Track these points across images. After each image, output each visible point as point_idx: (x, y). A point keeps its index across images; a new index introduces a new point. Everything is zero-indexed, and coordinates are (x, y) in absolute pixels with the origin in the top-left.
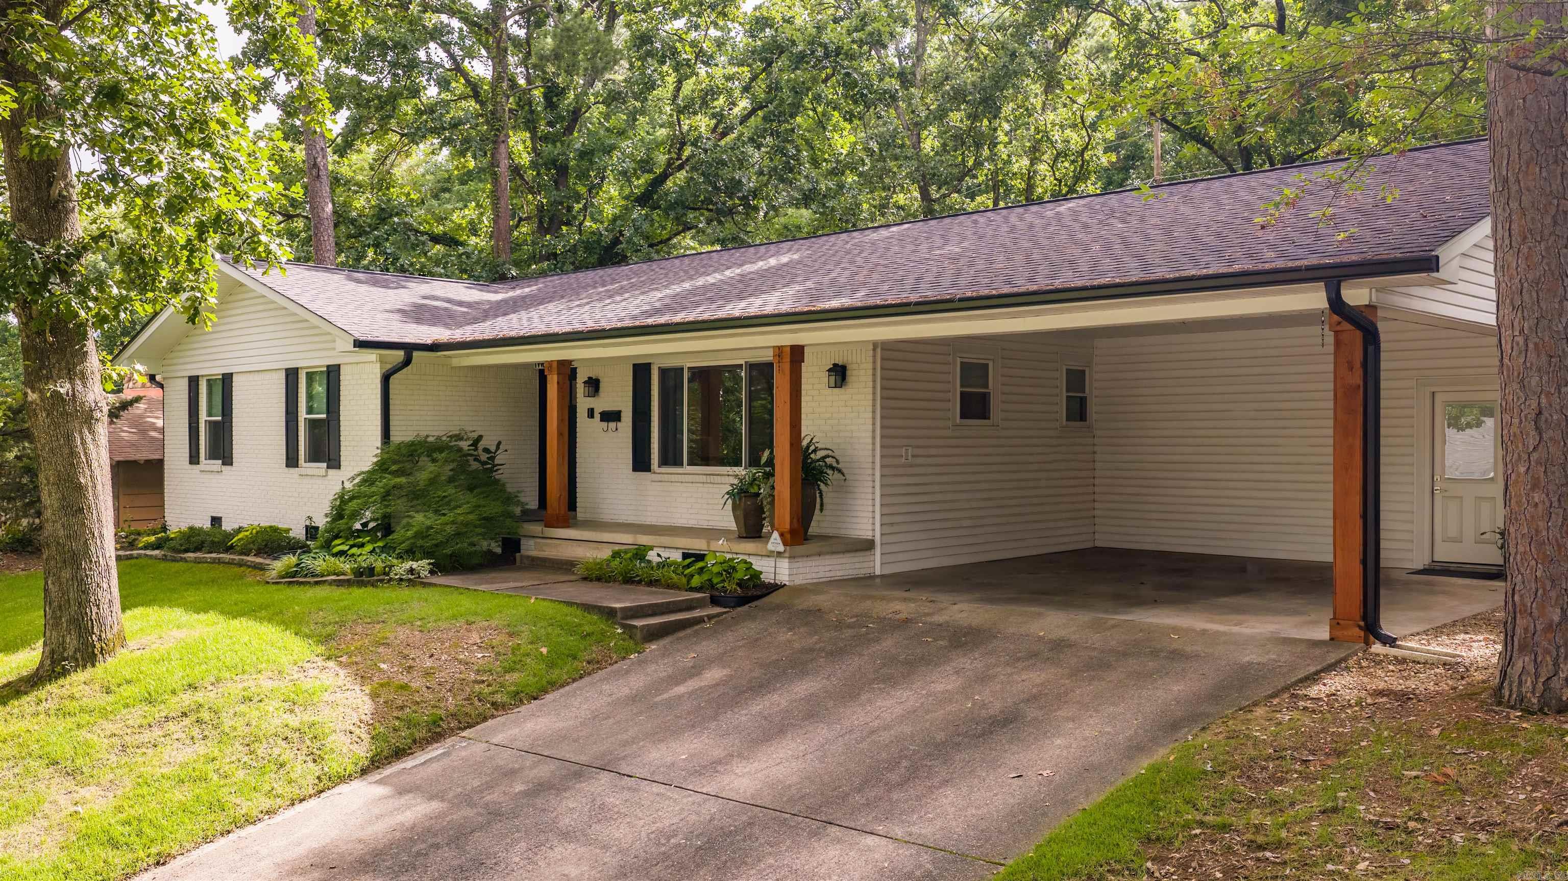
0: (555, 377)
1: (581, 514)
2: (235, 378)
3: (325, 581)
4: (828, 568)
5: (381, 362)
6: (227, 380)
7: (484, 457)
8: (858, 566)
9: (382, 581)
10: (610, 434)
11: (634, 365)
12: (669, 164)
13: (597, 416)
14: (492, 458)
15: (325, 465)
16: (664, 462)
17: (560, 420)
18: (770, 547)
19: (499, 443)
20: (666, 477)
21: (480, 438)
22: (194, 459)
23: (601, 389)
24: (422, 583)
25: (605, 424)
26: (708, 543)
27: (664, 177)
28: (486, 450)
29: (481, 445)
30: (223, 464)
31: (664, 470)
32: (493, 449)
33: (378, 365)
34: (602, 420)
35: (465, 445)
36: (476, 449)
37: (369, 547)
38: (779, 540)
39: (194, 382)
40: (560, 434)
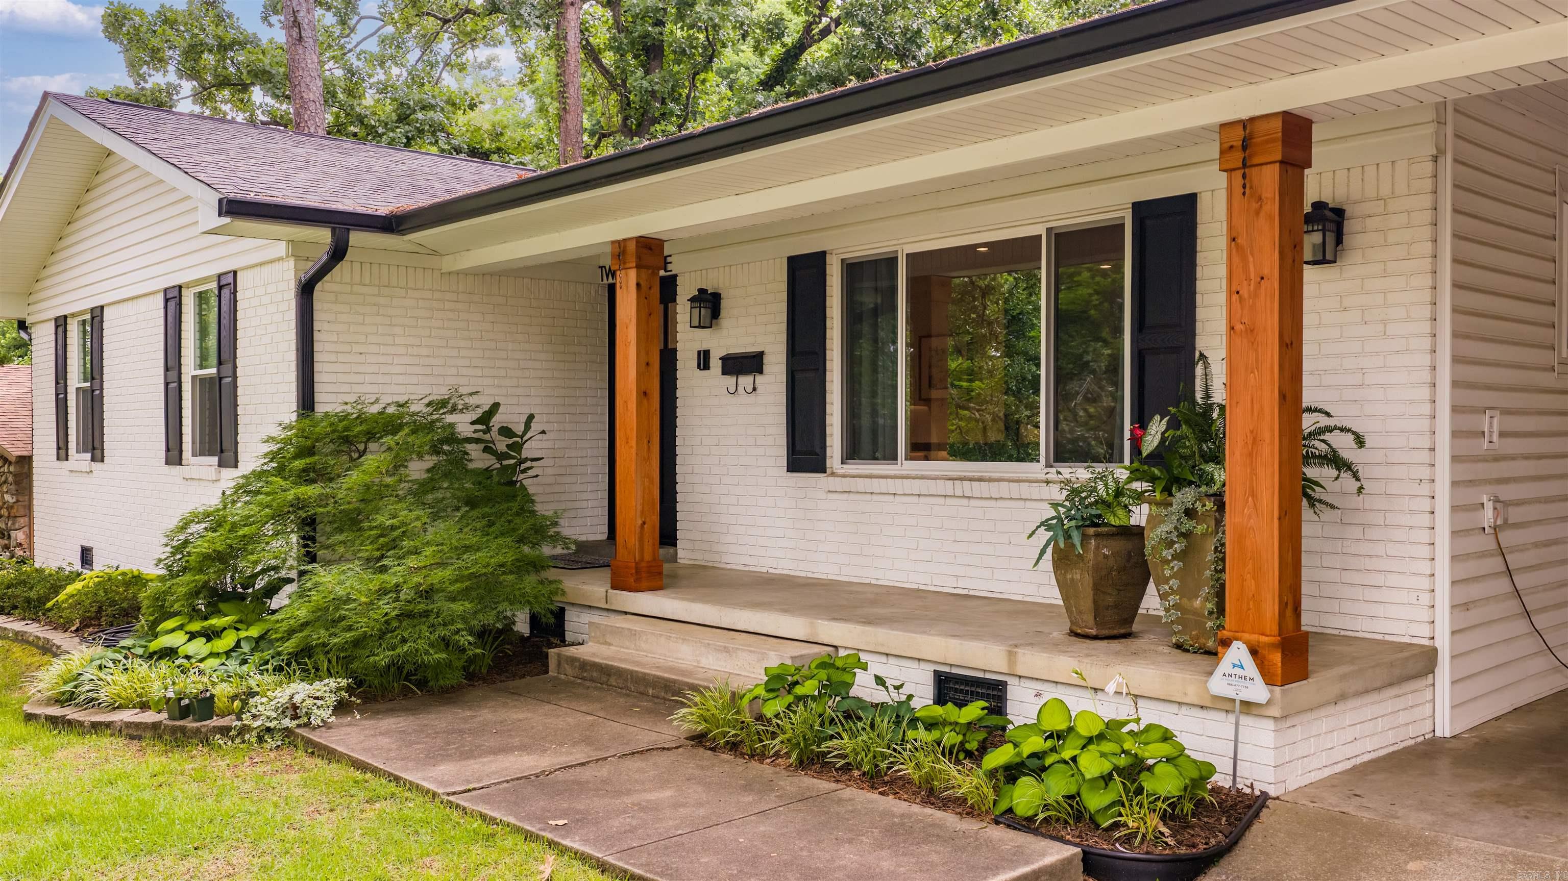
0: (632, 275)
1: (685, 553)
2: (106, 311)
3: (108, 725)
4: (1350, 734)
5: (297, 257)
6: (97, 315)
7: (501, 445)
8: (1403, 718)
9: (224, 731)
10: (742, 398)
11: (791, 260)
12: (808, 28)
13: (716, 364)
14: (517, 447)
15: (215, 460)
16: (852, 453)
17: (644, 366)
18: (1218, 685)
19: (531, 417)
20: (861, 484)
21: (495, 407)
22: (62, 452)
23: (723, 313)
24: (308, 742)
25: (730, 380)
26: (1011, 655)
27: (800, 47)
28: (506, 431)
29: (497, 421)
30: (93, 459)
31: (854, 468)
32: (519, 429)
33: (291, 263)
34: (724, 373)
35: (463, 424)
36: (488, 430)
37: (227, 641)
38: (1251, 668)
39: (61, 323)
40: (644, 394)
